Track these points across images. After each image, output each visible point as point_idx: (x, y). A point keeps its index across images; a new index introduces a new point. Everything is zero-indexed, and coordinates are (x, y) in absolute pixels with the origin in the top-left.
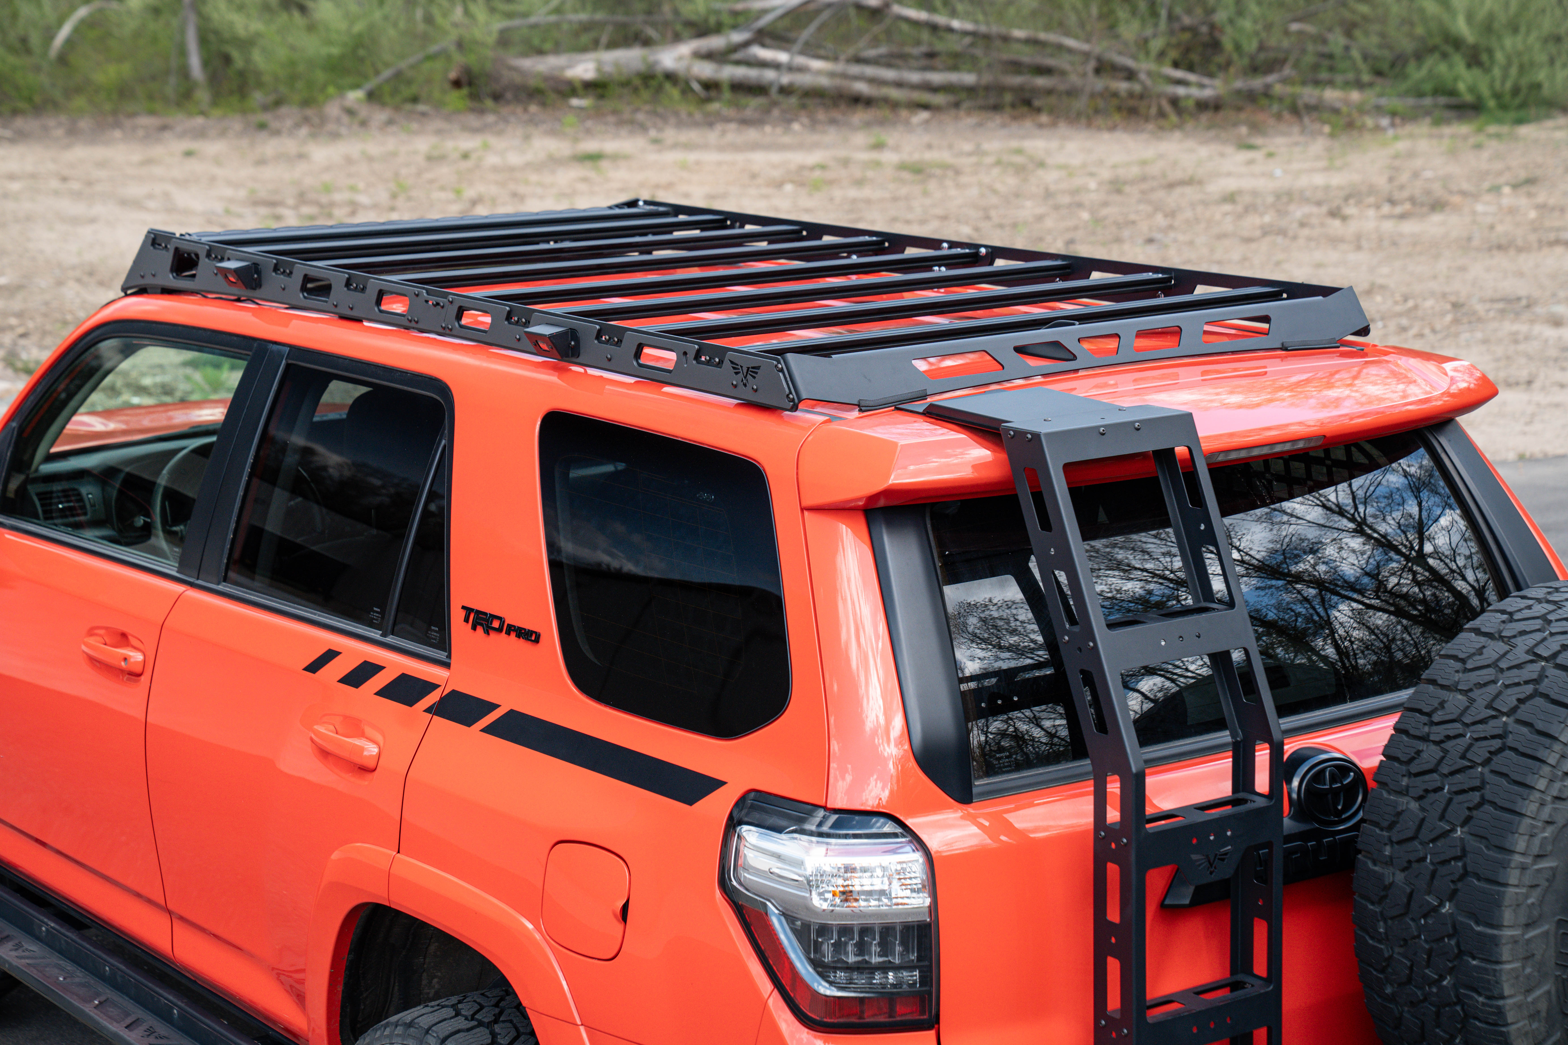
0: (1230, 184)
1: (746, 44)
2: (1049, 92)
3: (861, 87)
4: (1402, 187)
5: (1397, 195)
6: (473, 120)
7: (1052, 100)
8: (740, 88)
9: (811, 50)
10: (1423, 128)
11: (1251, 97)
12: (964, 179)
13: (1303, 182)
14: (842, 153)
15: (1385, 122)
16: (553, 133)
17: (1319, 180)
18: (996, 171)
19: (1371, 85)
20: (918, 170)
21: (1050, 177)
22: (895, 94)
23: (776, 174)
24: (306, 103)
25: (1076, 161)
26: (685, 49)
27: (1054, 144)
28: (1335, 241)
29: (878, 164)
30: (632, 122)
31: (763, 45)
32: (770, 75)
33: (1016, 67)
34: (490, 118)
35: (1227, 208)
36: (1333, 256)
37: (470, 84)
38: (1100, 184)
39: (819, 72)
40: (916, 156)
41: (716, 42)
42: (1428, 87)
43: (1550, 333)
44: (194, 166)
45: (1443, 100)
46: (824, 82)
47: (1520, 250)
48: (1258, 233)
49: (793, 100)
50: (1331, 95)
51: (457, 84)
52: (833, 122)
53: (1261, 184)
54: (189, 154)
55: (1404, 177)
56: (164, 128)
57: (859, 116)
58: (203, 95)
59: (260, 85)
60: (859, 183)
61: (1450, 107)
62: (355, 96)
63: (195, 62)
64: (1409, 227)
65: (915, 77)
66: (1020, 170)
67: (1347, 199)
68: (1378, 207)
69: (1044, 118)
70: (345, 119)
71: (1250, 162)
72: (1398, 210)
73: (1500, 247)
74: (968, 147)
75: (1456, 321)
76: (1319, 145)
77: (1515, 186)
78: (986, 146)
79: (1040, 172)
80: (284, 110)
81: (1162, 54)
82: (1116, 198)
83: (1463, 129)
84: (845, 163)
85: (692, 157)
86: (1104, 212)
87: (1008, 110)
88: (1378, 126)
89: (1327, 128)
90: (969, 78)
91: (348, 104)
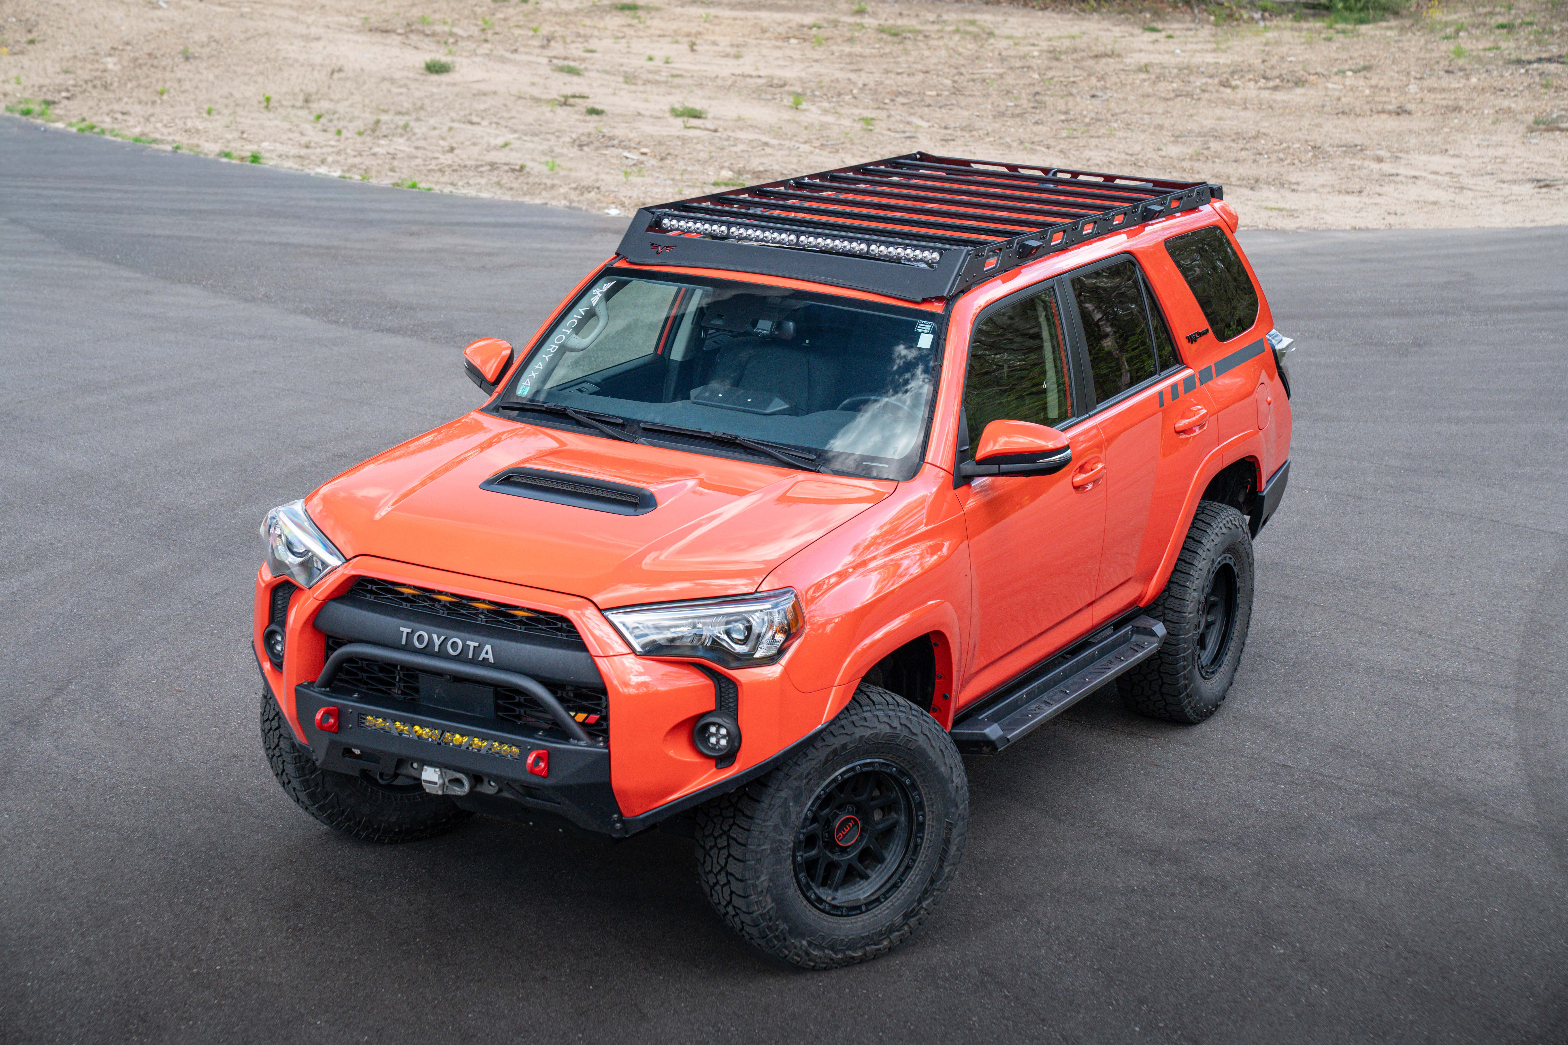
0: (1144, 59)
4: (1273, 68)
5: (1269, 73)
10: (1287, 22)
12: (933, 43)
13: (1197, 59)
14: (832, 17)
15: (1257, 16)
17: (1210, 58)
18: (956, 38)
20: (895, 33)
21: (1002, 44)
23: (782, 30)
25: (1019, 33)
27: (1000, 19)
28: (1229, 103)
29: (862, 26)
35: (1143, 76)
36: (1229, 113)
38: (1041, 52)
40: (891, 22)
43: (1375, 166)
47: (1358, 115)
48: (1172, 95)
53: (1165, 59)
55: (1274, 61)
60: (851, 40)
61: (1308, 7)
64: (1280, 96)
66: (975, 37)
67: (1233, 73)
68: (1256, 82)
71: (1156, 41)
72: (1271, 84)
73: (1343, 113)
74: (932, 17)
75: (1315, 156)
76: (1206, 31)
77: (1355, 72)
78: (945, 16)
79: (992, 41)
82: (1055, 64)
83: (1318, 24)
84: (835, 24)
85: (712, 11)
86: (1050, 74)
88: (1252, 19)
89: (1212, 18)
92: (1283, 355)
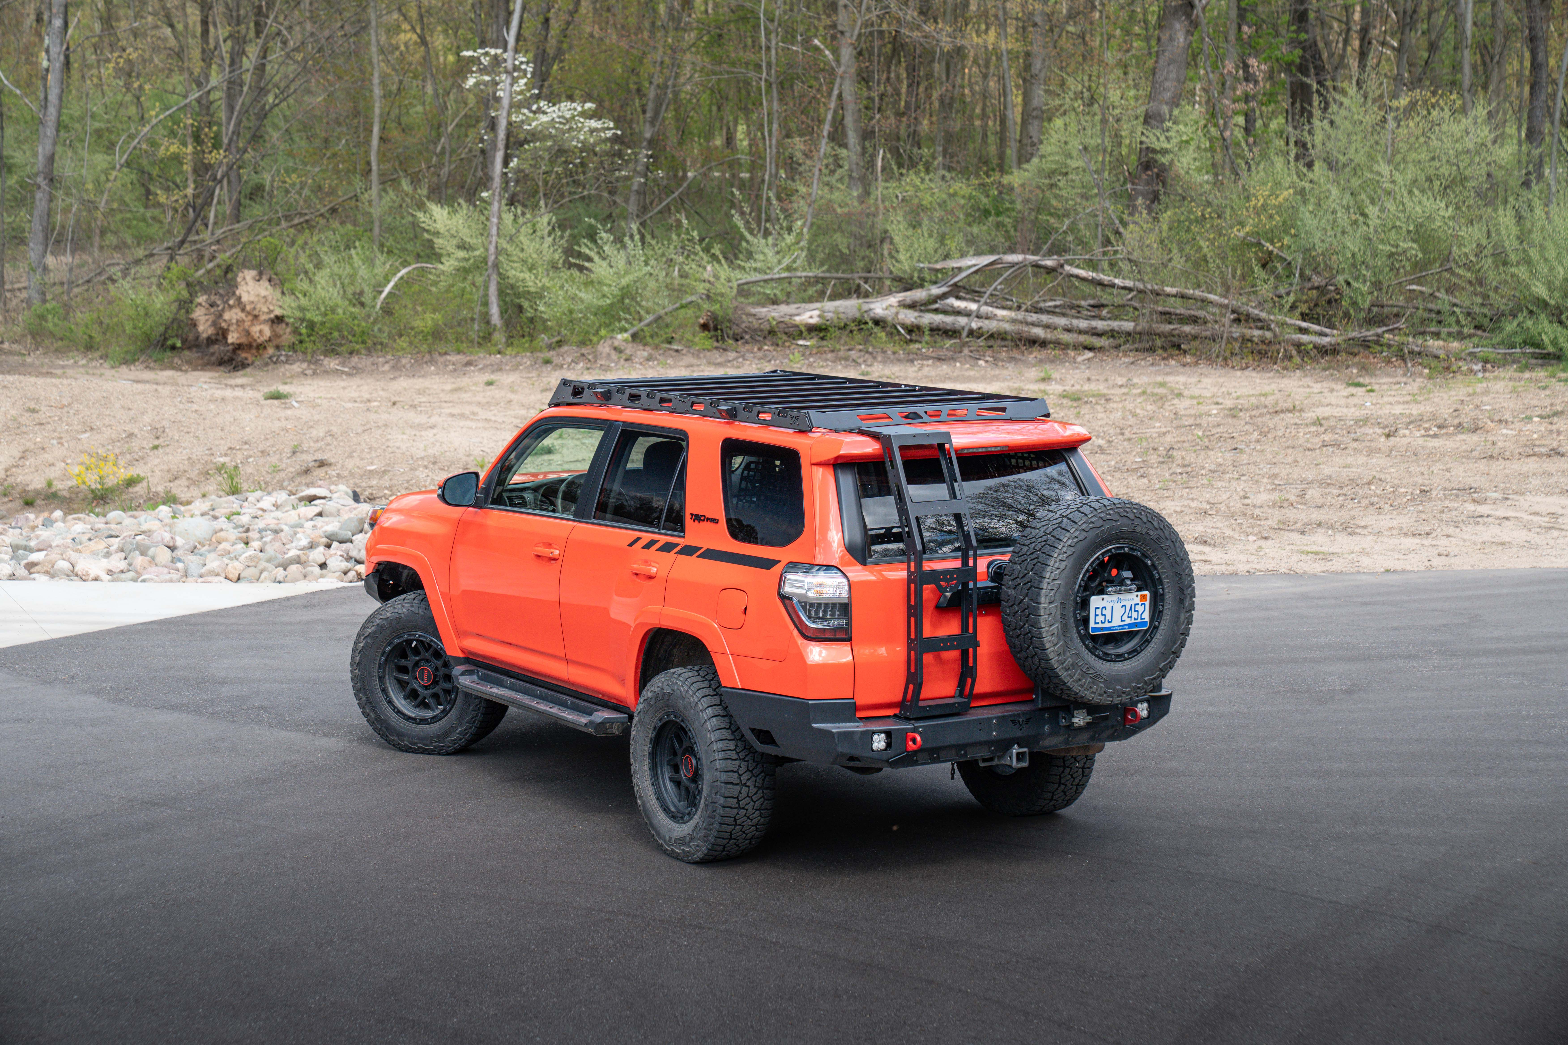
0: (1325, 412)
1: (944, 296)
2: (1195, 337)
3: (1039, 332)
4: (1458, 416)
5: (1449, 422)
7: (1196, 343)
8: (938, 331)
9: (997, 301)
10: (1511, 371)
11: (1365, 344)
12: (1111, 405)
13: (1384, 411)
14: (1015, 384)
15: (1477, 367)
17: (1398, 410)
18: (1139, 400)
19: (1471, 336)
20: (1075, 398)
21: (1182, 405)
22: (1066, 337)
24: (583, 343)
25: (1208, 393)
26: (893, 300)
27: (1193, 380)
30: (846, 359)
31: (958, 298)
32: (962, 321)
33: (1167, 317)
34: (732, 355)
35: (1312, 429)
37: (715, 328)
38: (1221, 410)
39: (1002, 320)
40: (1078, 387)
41: (919, 294)
42: (1518, 339)
44: (493, 392)
45: (1529, 350)
46: (1007, 327)
47: (1502, 459)
49: (981, 342)
50: (1434, 344)
51: (705, 328)
52: (1012, 359)
53: (1349, 412)
54: (490, 383)
55: (1466, 410)
56: (469, 364)
57: (1035, 354)
58: (499, 337)
59: (546, 329)
61: (1535, 356)
62: (622, 337)
63: (495, 310)
64: (1437, 443)
65: (1083, 324)
66: (1160, 398)
67: (1409, 424)
68: (1427, 429)
69: (1188, 359)
70: (614, 356)
71: (1352, 396)
72: (1440, 432)
74: (1121, 381)
76: (1414, 384)
77: (1541, 417)
78: (1136, 380)
79: (1175, 401)
80: (565, 348)
81: (1292, 309)
82: (1229, 421)
83: (1540, 374)
87: (1160, 351)
88: (1471, 370)
89: (1426, 371)
90: (1129, 326)
91: (616, 343)
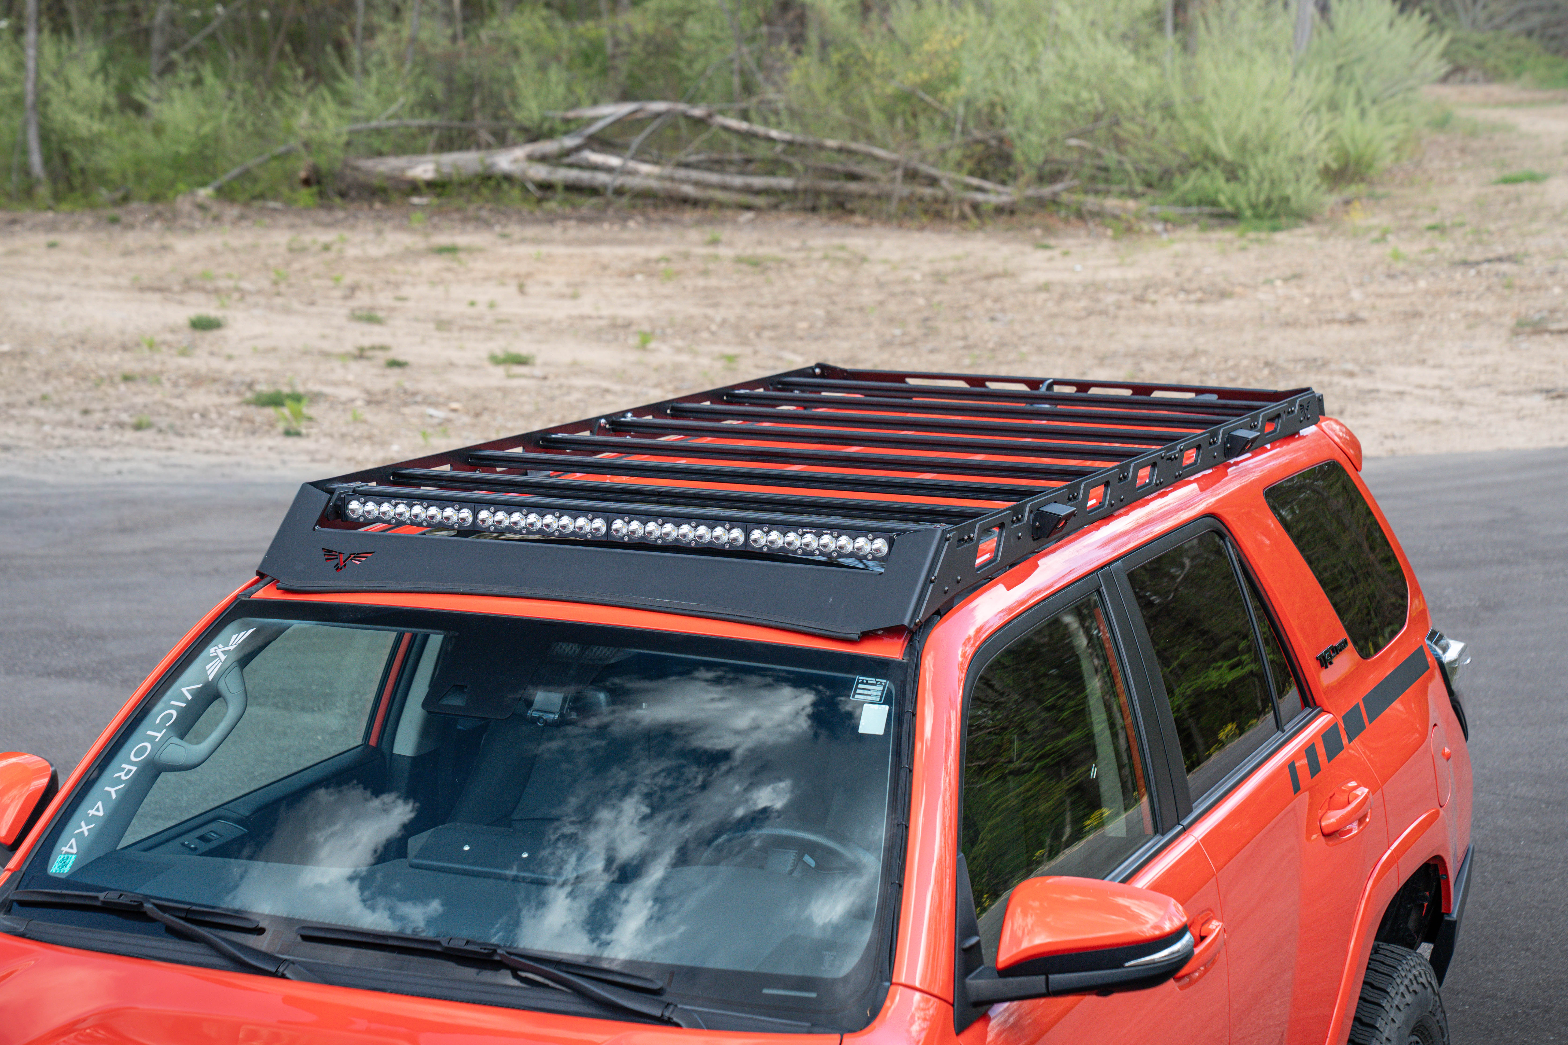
0: (1042, 277)
1: (578, 149)
2: (862, 196)
3: (688, 190)
4: (1190, 280)
5: (1187, 286)
6: (323, 215)
7: (865, 203)
8: (574, 188)
9: (641, 155)
10: (1192, 232)
11: (1041, 203)
12: (800, 271)
13: (1102, 276)
14: (682, 248)
15: (1159, 227)
16: (401, 228)
17: (1115, 274)
18: (825, 265)
19: (1143, 195)
20: (756, 263)
21: (878, 269)
22: (720, 195)
23: (625, 266)
24: (155, 199)
25: (896, 256)
26: (520, 152)
27: (872, 242)
28: (1152, 320)
29: (716, 258)
30: (477, 219)
31: (594, 150)
32: (602, 178)
33: (830, 174)
34: (340, 214)
35: (1043, 296)
36: (1155, 330)
37: (319, 182)
38: (924, 276)
39: (648, 176)
40: (749, 251)
41: (548, 147)
42: (1193, 198)
43: (1348, 382)
44: (57, 258)
45: (1208, 209)
46: (654, 184)
47: (1306, 326)
48: (1083, 314)
49: (625, 200)
50: (1111, 203)
51: (307, 182)
52: (665, 220)
53: (1065, 276)
54: (52, 246)
55: (1189, 272)
56: (13, 222)
57: (690, 215)
58: (43, 191)
59: (106, 183)
60: (705, 273)
61: (1212, 215)
62: (205, 193)
63: (36, 160)
64: (1209, 310)
65: (738, 181)
66: (847, 263)
67: (1146, 288)
68: (1175, 296)
69: (858, 219)
70: (198, 214)
71: (1051, 259)
72: (1193, 297)
73: (1287, 324)
74: (795, 244)
75: (1272, 373)
76: (1105, 246)
77: (1286, 280)
78: (811, 243)
79: (866, 266)
80: (134, 205)
81: (959, 165)
82: (940, 287)
83: (1227, 234)
84: (686, 256)
85: (544, 249)
86: (937, 298)
87: (824, 212)
88: (1154, 231)
89: (1110, 232)
90: (787, 183)
91: (199, 200)
92: (1454, 670)
